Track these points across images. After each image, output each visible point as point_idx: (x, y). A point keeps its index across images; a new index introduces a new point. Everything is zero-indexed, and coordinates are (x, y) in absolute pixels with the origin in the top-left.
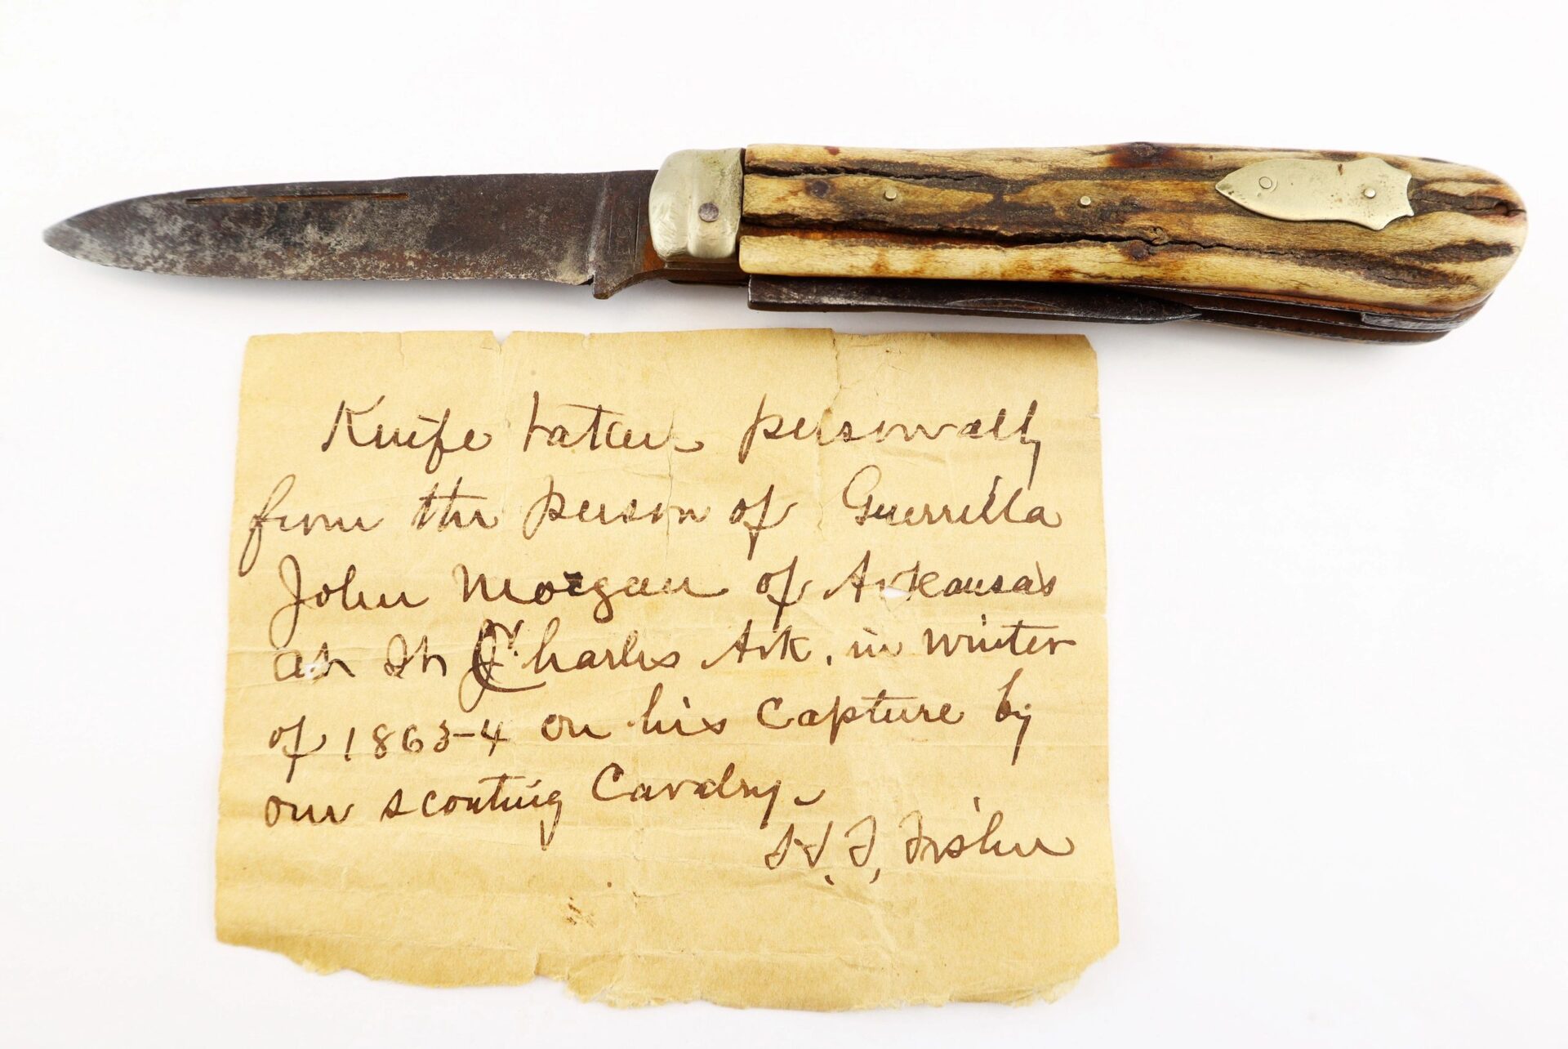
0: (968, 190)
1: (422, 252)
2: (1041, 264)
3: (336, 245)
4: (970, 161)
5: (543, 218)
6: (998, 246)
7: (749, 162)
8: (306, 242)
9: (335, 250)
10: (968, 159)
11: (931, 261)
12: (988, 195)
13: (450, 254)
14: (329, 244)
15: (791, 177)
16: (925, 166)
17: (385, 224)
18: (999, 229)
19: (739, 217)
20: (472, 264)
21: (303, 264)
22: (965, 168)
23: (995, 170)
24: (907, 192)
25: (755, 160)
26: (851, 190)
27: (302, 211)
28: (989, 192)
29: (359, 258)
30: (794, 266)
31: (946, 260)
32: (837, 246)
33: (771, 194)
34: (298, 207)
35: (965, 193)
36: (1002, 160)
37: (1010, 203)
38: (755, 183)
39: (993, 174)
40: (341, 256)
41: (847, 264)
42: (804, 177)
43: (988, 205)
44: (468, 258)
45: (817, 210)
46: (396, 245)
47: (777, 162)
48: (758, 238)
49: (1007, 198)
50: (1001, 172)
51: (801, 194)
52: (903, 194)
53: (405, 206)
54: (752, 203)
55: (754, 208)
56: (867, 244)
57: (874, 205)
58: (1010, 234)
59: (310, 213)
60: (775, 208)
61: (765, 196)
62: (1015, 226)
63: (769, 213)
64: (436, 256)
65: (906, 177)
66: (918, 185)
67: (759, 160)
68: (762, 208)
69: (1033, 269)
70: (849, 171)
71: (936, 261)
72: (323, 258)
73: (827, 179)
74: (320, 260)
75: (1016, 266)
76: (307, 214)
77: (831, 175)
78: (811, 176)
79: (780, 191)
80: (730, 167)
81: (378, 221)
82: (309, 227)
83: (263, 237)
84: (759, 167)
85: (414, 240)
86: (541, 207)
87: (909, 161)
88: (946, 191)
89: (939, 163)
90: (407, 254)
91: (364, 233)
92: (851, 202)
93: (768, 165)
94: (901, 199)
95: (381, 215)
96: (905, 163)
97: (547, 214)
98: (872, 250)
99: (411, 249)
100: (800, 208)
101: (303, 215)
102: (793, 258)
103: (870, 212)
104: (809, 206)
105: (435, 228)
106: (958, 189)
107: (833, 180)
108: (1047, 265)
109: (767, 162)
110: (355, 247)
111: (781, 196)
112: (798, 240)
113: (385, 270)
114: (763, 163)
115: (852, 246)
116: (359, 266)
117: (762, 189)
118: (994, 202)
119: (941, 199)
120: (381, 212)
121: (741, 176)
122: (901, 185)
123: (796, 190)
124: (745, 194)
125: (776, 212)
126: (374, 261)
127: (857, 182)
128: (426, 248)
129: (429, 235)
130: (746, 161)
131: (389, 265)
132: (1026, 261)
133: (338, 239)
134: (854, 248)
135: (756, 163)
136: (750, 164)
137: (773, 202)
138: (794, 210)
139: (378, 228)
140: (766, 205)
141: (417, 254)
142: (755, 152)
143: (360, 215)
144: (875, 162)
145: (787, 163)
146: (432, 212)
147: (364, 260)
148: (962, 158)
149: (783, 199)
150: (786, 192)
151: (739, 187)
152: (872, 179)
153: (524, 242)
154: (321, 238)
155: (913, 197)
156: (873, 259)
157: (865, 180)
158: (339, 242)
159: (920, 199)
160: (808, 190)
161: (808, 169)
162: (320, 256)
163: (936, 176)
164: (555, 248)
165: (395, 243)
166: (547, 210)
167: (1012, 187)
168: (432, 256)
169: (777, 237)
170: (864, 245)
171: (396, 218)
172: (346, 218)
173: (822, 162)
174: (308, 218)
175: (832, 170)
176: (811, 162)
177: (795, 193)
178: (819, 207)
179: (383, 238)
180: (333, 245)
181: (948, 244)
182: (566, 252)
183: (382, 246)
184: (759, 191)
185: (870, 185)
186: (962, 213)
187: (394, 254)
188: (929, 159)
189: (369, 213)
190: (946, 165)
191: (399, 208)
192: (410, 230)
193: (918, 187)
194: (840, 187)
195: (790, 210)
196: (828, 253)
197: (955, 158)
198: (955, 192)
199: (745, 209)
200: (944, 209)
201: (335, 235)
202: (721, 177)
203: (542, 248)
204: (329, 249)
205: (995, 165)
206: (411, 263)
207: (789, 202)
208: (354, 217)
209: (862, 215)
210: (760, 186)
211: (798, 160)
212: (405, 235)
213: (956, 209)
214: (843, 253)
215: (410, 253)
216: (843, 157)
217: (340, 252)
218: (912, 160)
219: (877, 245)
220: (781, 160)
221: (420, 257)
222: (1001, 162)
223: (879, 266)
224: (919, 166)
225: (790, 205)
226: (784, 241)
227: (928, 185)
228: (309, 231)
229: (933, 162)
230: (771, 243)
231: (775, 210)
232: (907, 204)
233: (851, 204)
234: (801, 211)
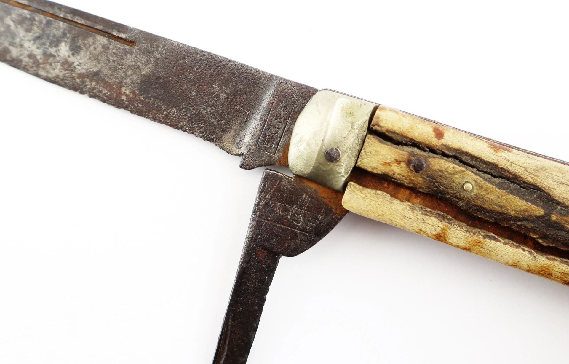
0: (527, 200)
1: (133, 92)
2: (559, 275)
3: (78, 65)
4: (538, 176)
5: (223, 96)
6: (533, 251)
7: (374, 126)
8: (58, 55)
9: (76, 68)
10: (538, 174)
11: (478, 245)
12: (541, 210)
13: (152, 100)
14: (73, 63)
15: (400, 147)
16: (503, 169)
17: (114, 61)
18: (538, 238)
19: (353, 166)
20: (164, 113)
21: (52, 71)
22: (532, 181)
23: (554, 191)
24: (481, 187)
25: (379, 126)
26: (440, 173)
27: (61, 31)
28: (542, 207)
29: (91, 81)
30: (379, 217)
31: (490, 249)
32: (415, 211)
33: (381, 157)
34: (59, 27)
35: (524, 202)
36: (563, 184)
37: (555, 222)
38: (373, 143)
39: (551, 194)
40: (79, 74)
41: (418, 227)
42: (410, 149)
43: (538, 218)
44: (163, 108)
45: (410, 179)
46: (117, 80)
47: (394, 133)
48: (361, 187)
49: (554, 217)
50: (558, 195)
51: (403, 164)
52: (478, 188)
53: (131, 53)
54: (365, 160)
55: (365, 164)
56: (438, 216)
57: (453, 189)
58: (545, 244)
59: (66, 35)
60: (380, 169)
61: (376, 157)
62: (551, 240)
63: (375, 171)
64: (142, 98)
65: (485, 172)
66: (492, 184)
67: (381, 127)
68: (370, 167)
69: (552, 276)
70: (444, 155)
71: (483, 248)
72: (67, 72)
73: (426, 158)
74: (64, 72)
75: (540, 270)
76: (64, 34)
77: (431, 154)
78: (416, 150)
79: (389, 158)
80: (360, 122)
81: (110, 57)
82: (63, 44)
83: (30, 41)
84: (380, 132)
85: (131, 81)
86: (224, 87)
87: (492, 161)
88: (511, 196)
89: (514, 171)
90: (123, 89)
91: (99, 63)
92: (437, 182)
93: (387, 133)
94: (475, 192)
95: (114, 53)
96: (489, 162)
97: (227, 94)
98: (439, 224)
99: (127, 87)
100: (399, 174)
101: (61, 34)
102: (381, 212)
103: (449, 194)
104: (406, 175)
105: (147, 76)
106: (520, 197)
107: (430, 160)
108: (563, 277)
109: (387, 131)
110: (90, 71)
111: (388, 161)
112: (390, 197)
113: (106, 96)
114: (384, 130)
115: (426, 215)
116: (89, 86)
117: (376, 151)
118: (543, 217)
119: (504, 201)
120: (114, 51)
121: (365, 133)
122: (479, 179)
123: (400, 160)
124: (363, 151)
125: (380, 172)
126: (100, 87)
127: (447, 168)
128: (137, 90)
129: (142, 81)
130: (372, 123)
131: (109, 93)
132: (548, 269)
133: (80, 61)
134: (427, 217)
135: (378, 128)
136: (374, 128)
137: (381, 164)
138: (394, 174)
139: (109, 63)
140: (375, 165)
141: (130, 93)
142: (380, 119)
143: (100, 49)
144: (467, 154)
145: (402, 136)
146: (149, 64)
147: (94, 84)
148: (533, 172)
149: (389, 164)
150: (393, 159)
151: (360, 142)
152: (460, 168)
153: (205, 109)
154: (69, 56)
155: (484, 193)
156: (438, 230)
157: (453, 168)
158: (80, 63)
159: (488, 196)
160: (409, 163)
161: (415, 144)
162: (66, 70)
163: (508, 179)
164: (224, 121)
165: (118, 79)
166: (228, 90)
167: (561, 209)
168: (139, 98)
169: (374, 191)
170: (435, 217)
171: (123, 59)
172: (89, 47)
173: (427, 143)
174: (63, 37)
175: (433, 150)
176: (420, 141)
177: (398, 162)
178: (412, 178)
179: (110, 72)
180: (76, 64)
181: (496, 237)
182: (231, 128)
183: (108, 77)
184: (373, 152)
185: (456, 173)
186: (516, 217)
187: (115, 86)
188: (509, 164)
189: (106, 48)
190: (519, 174)
191: (127, 52)
192: (129, 72)
193: (491, 186)
194: (433, 168)
195: (391, 174)
196: (406, 215)
197: (529, 170)
198: (517, 198)
199: (358, 163)
200: (504, 210)
201: (79, 57)
202: (351, 128)
203: (216, 118)
204: (72, 66)
205: (555, 187)
206: (124, 98)
207: (392, 168)
208: (95, 48)
209: (442, 194)
210: (376, 149)
211: (410, 135)
212: (126, 75)
213: (512, 213)
214: (418, 219)
215: (126, 90)
216: (444, 143)
217: (79, 72)
218: (495, 162)
219: (444, 220)
220: (398, 132)
221: (131, 95)
222: (561, 186)
223: (441, 236)
224: (499, 168)
225: (392, 170)
226: (378, 196)
227: (500, 186)
228: (62, 48)
229: (510, 168)
230: (368, 195)
231: (380, 170)
232: (477, 196)
233: (437, 184)
234: (399, 177)
